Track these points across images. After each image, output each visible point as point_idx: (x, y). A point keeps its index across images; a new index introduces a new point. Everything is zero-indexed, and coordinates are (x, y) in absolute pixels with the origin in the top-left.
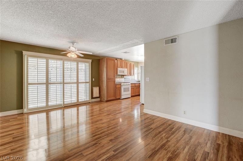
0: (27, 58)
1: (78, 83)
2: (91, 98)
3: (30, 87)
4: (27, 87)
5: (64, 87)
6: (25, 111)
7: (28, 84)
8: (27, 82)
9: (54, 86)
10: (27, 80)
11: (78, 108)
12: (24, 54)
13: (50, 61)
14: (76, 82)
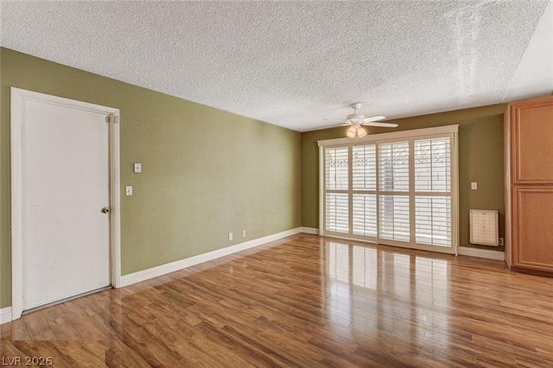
0: (324, 151)
1: (412, 193)
2: (457, 243)
4: (324, 195)
6: (322, 232)
7: (326, 191)
9: (360, 198)
10: (325, 184)
11: (415, 258)
12: (319, 144)
13: (354, 149)
14: (408, 191)
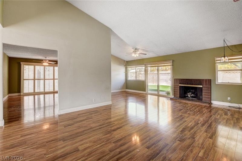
0: (23, 66)
3: (25, 81)
4: (23, 81)
5: (44, 82)
6: (22, 94)
8: (23, 78)
10: (23, 77)
12: (21, 63)
13: (36, 67)
14: (53, 79)
